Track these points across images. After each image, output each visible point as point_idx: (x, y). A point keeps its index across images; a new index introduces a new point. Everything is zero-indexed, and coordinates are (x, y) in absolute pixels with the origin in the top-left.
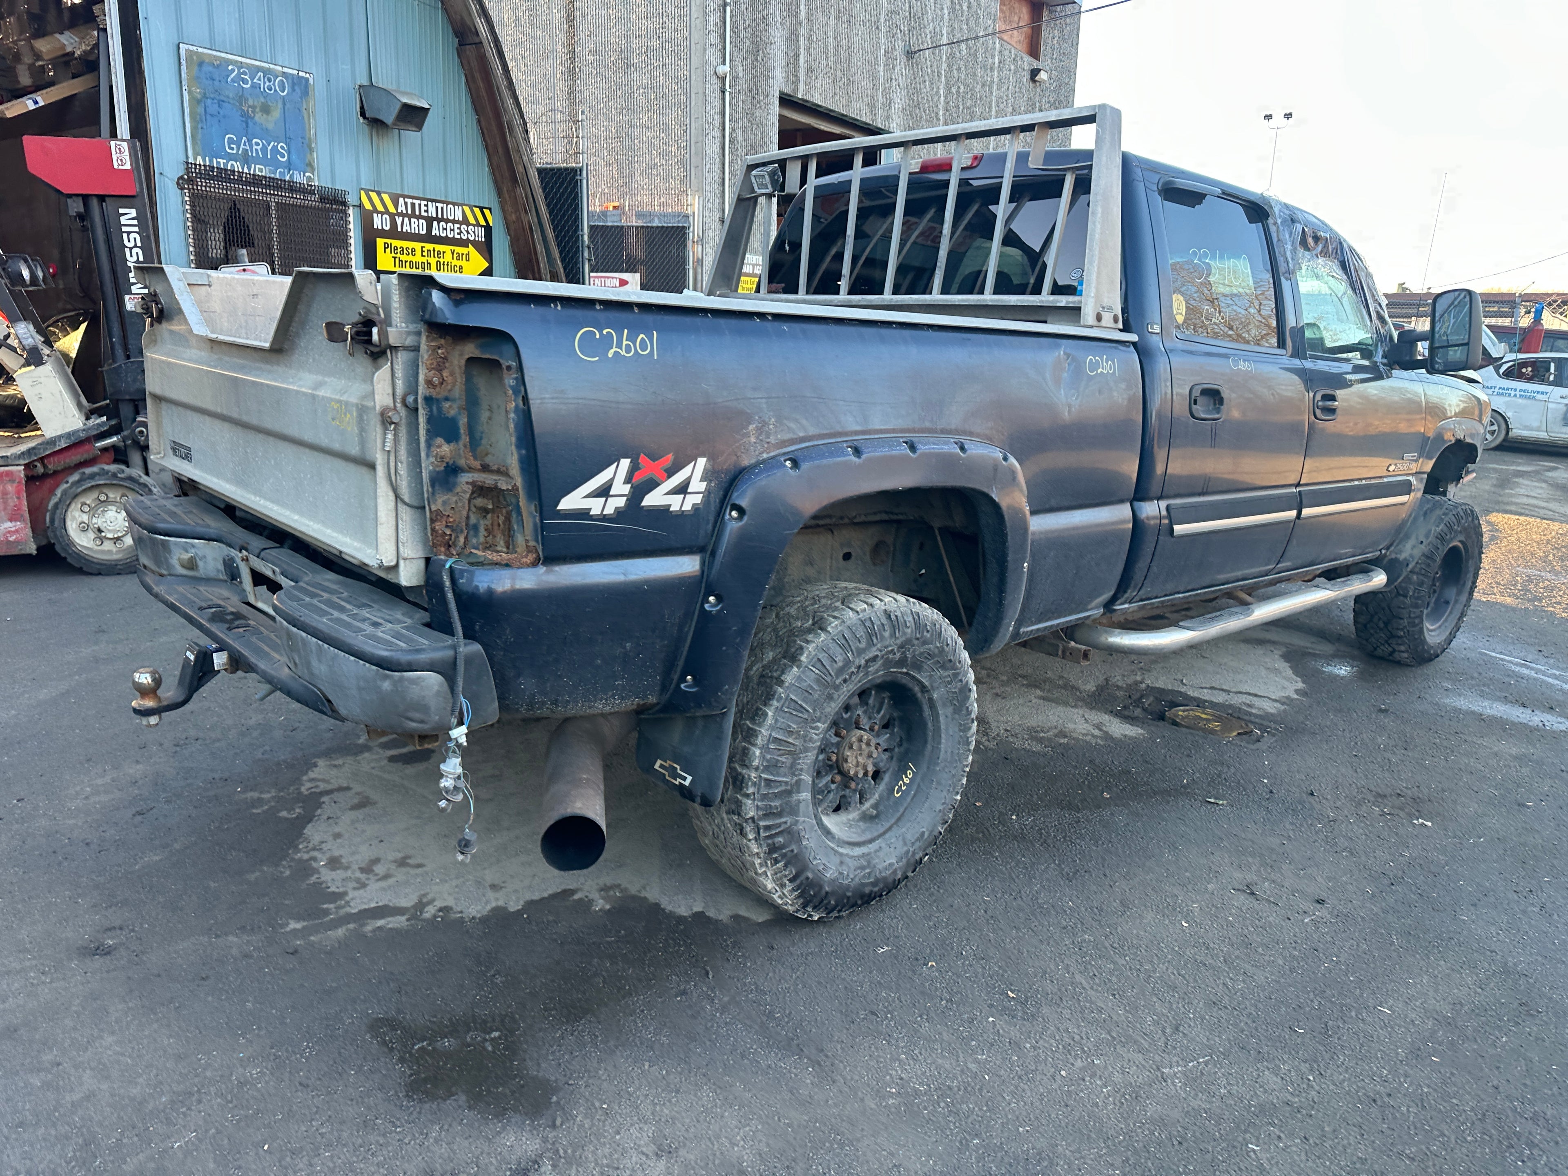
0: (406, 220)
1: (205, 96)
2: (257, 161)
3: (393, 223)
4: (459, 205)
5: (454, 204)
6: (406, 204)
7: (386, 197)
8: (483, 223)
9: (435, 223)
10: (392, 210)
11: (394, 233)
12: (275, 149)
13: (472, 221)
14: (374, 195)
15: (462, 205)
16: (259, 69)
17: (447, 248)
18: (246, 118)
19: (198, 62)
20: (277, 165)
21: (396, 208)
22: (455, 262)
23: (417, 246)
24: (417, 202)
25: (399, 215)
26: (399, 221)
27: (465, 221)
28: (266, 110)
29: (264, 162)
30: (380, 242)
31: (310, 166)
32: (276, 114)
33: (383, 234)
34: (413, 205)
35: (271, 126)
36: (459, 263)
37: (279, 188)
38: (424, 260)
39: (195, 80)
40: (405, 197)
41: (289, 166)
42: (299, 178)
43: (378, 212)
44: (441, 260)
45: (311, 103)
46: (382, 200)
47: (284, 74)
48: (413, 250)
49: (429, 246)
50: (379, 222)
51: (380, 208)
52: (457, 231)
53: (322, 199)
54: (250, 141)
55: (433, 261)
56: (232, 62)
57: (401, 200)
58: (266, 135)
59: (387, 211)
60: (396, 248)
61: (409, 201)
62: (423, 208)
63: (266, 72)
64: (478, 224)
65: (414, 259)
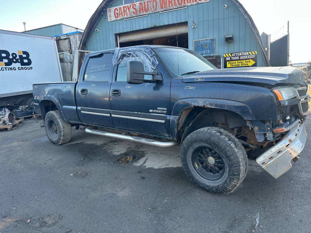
0: (234, 57)
1: (196, 47)
2: (204, 54)
3: (231, 58)
4: (247, 52)
5: (246, 52)
6: (234, 54)
7: (229, 54)
8: (254, 54)
9: (241, 57)
10: (231, 56)
11: (231, 60)
12: (207, 51)
13: (251, 54)
14: (227, 55)
15: (248, 52)
16: (205, 40)
17: (244, 61)
18: (203, 48)
19: (196, 42)
20: (208, 54)
21: (232, 56)
22: (246, 63)
23: (236, 62)
24: (237, 54)
25: (232, 57)
26: (232, 58)
27: (249, 54)
28: (206, 46)
29: (205, 54)
30: (228, 63)
31: (214, 52)
32: (208, 46)
33: (228, 61)
34: (236, 54)
35: (207, 48)
36: (247, 63)
37: (208, 57)
38: (238, 64)
39: (195, 45)
40: (234, 53)
41: (210, 53)
42: (211, 55)
43: (227, 57)
44: (242, 63)
45: (215, 42)
46: (228, 55)
47: (210, 39)
48: (235, 63)
49: (240, 61)
50: (227, 59)
51: (228, 56)
52: (247, 57)
53: (216, 57)
54: (203, 51)
55: (240, 64)
56: (200, 40)
57: (233, 54)
58: (206, 49)
59: (229, 57)
60: (231, 63)
61: (235, 54)
62: (238, 54)
63: (206, 40)
64: (253, 54)
65: (235, 64)
